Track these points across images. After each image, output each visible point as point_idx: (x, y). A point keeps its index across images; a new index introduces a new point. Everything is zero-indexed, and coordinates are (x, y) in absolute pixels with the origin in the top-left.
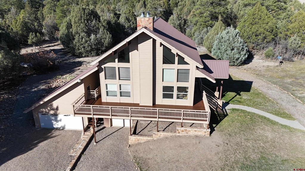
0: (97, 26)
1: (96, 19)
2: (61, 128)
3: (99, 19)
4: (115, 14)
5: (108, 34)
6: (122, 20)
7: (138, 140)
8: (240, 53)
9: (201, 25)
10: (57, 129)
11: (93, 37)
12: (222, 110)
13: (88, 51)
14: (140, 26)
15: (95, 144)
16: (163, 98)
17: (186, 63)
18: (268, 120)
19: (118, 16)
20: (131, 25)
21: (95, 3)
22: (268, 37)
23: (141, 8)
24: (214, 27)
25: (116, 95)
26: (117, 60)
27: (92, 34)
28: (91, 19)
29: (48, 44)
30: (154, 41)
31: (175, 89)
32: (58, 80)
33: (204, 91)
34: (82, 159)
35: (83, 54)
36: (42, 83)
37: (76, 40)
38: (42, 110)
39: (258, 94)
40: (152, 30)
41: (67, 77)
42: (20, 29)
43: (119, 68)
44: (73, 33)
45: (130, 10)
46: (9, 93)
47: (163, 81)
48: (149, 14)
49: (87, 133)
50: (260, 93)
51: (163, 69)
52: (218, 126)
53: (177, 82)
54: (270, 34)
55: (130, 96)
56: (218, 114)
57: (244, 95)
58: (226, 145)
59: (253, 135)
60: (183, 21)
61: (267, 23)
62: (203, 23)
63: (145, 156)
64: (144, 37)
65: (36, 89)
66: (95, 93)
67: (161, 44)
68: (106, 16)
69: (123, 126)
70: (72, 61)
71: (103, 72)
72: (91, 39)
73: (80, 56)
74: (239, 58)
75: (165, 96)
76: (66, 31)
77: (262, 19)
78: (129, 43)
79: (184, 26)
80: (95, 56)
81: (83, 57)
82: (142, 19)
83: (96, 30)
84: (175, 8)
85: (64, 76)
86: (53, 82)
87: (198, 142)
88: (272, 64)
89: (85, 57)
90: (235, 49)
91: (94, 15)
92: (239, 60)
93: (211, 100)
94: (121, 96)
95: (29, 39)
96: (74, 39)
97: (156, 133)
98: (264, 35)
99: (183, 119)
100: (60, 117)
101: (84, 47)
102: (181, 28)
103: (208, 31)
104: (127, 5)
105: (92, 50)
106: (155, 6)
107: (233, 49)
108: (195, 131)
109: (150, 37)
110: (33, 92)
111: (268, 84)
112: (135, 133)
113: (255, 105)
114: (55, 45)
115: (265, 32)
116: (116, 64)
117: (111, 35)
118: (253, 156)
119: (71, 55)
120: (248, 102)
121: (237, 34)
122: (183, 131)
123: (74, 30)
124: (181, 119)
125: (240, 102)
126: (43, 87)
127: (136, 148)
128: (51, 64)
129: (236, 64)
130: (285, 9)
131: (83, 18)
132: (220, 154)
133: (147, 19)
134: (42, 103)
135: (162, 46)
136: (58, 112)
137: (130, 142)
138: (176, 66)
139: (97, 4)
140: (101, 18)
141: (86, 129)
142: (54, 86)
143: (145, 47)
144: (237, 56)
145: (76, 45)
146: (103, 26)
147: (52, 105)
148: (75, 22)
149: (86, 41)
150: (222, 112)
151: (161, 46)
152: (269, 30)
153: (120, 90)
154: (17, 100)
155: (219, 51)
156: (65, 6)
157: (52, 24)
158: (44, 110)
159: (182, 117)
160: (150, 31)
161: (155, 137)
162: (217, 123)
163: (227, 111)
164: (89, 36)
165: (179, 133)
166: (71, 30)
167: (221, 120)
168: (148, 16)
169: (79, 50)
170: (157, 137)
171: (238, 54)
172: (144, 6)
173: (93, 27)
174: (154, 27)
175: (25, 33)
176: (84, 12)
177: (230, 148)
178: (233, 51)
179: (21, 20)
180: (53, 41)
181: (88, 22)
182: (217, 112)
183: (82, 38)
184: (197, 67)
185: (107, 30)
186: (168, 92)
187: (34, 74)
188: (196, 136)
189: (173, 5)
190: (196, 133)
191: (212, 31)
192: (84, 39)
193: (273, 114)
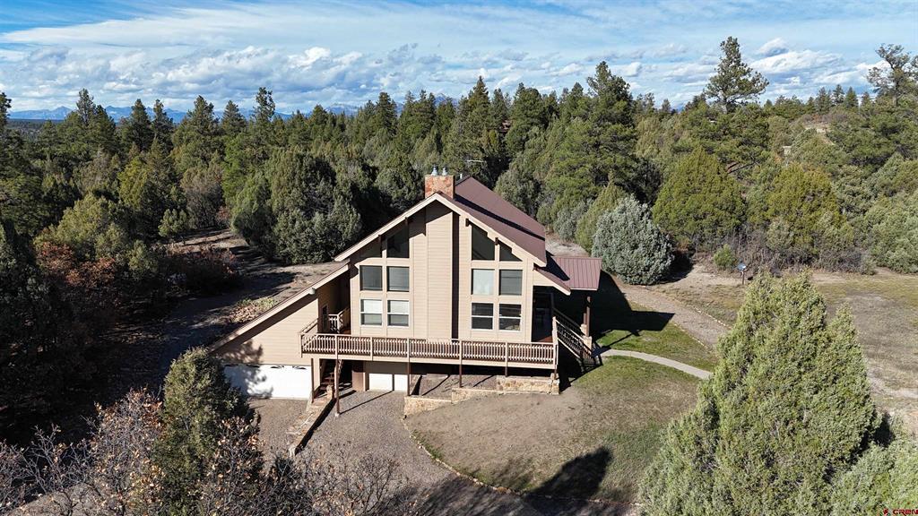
0: (328, 194)
1: (327, 180)
2: (264, 396)
3: (334, 179)
4: (365, 167)
5: (352, 212)
6: (383, 182)
7: (422, 406)
8: (653, 255)
9: (571, 195)
10: (255, 397)
11: (318, 217)
12: (593, 358)
13: (304, 250)
14: (430, 190)
15: (337, 415)
16: (473, 327)
17: (517, 259)
18: (681, 373)
19: (372, 172)
20: (404, 194)
21: (306, 138)
22: (725, 223)
23: (428, 152)
24: (598, 199)
25: (379, 321)
26: (384, 252)
27: (317, 214)
28: (315, 177)
29: (202, 237)
30: (456, 216)
31: (496, 310)
32: (246, 308)
33: (554, 318)
34: (314, 437)
35: (293, 256)
36: (213, 313)
37: (280, 225)
38: (228, 354)
39: (677, 335)
40: (452, 197)
41: (266, 302)
42: (139, 200)
43: (388, 268)
44: (274, 210)
45: (401, 158)
46: (147, 330)
47: (472, 293)
48: (447, 170)
49: (318, 401)
50: (683, 334)
51: (472, 270)
52: (578, 380)
53: (500, 294)
54: (728, 214)
55: (407, 325)
56: (583, 364)
57: (647, 336)
58: (588, 407)
59: (643, 394)
60: (532, 186)
61: (720, 192)
62: (574, 191)
63: (435, 430)
64: (437, 210)
65: (200, 324)
66: (338, 319)
67: (468, 223)
68: (348, 173)
69: (391, 389)
70: (268, 271)
71: (358, 276)
72: (313, 224)
73: (287, 261)
74: (649, 266)
75: (476, 324)
76: (256, 204)
77: (708, 181)
78: (410, 219)
79: (534, 196)
80: (320, 262)
81: (294, 265)
82: (435, 179)
83: (324, 204)
84: (519, 154)
85: (259, 301)
86: (235, 311)
87: (536, 403)
88: (728, 281)
89: (297, 264)
90: (641, 245)
91: (323, 170)
92: (651, 272)
93: (570, 336)
94: (390, 324)
95: (161, 224)
96: (275, 222)
97: (458, 389)
98: (715, 218)
99: (509, 360)
100: (264, 371)
101: (297, 241)
102: (525, 201)
103: (586, 209)
104: (391, 146)
105: (315, 247)
106: (464, 150)
107: (636, 247)
108: (532, 384)
109: (448, 210)
110: (196, 330)
111: (706, 318)
112: (416, 392)
113: (664, 352)
114: (219, 240)
115: (716, 210)
116: (384, 261)
117: (359, 215)
118: (634, 423)
119: (263, 259)
120: (650, 348)
121: (643, 214)
122: (509, 385)
123: (275, 203)
124: (504, 360)
125: (633, 347)
126: (216, 321)
127: (419, 419)
128: (230, 274)
129: (644, 279)
130: (764, 159)
131: (297, 176)
132: (575, 421)
133: (443, 178)
134: (231, 338)
135: (470, 226)
136: (261, 359)
137: (406, 410)
138: (497, 264)
139: (311, 140)
140: (338, 177)
141: (318, 393)
142: (237, 320)
143: (440, 228)
144: (645, 261)
145: (278, 237)
146: (342, 194)
147: (249, 345)
148: (280, 186)
149: (303, 228)
150: (592, 361)
151: (467, 225)
152: (725, 207)
153: (389, 311)
154: (165, 343)
155: (605, 251)
156: (248, 149)
157: (206, 191)
158: (233, 355)
159: (506, 357)
160: (448, 199)
161: (456, 399)
162: (578, 375)
163: (603, 359)
164: (309, 215)
165: (501, 388)
166: (268, 202)
167: (586, 372)
168: (444, 173)
169: (285, 246)
170: (460, 397)
171: (647, 258)
172: (435, 147)
173: (320, 197)
174: (456, 192)
175: (149, 212)
176: (302, 162)
177: (594, 412)
178: (636, 251)
179: (144, 181)
180: (210, 231)
181: (307, 186)
182: (582, 359)
183: (294, 221)
184: (535, 265)
185: (349, 203)
186: (482, 314)
187: (190, 296)
188: (534, 395)
189: (513, 147)
190: (534, 388)
191: (594, 206)
192: (297, 222)
193: (695, 366)
